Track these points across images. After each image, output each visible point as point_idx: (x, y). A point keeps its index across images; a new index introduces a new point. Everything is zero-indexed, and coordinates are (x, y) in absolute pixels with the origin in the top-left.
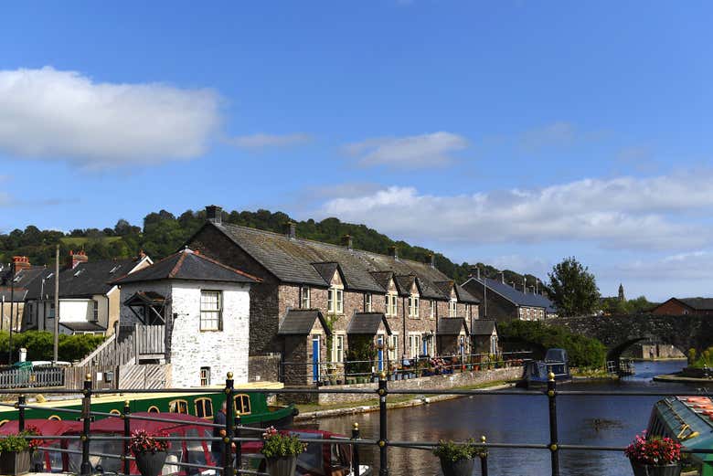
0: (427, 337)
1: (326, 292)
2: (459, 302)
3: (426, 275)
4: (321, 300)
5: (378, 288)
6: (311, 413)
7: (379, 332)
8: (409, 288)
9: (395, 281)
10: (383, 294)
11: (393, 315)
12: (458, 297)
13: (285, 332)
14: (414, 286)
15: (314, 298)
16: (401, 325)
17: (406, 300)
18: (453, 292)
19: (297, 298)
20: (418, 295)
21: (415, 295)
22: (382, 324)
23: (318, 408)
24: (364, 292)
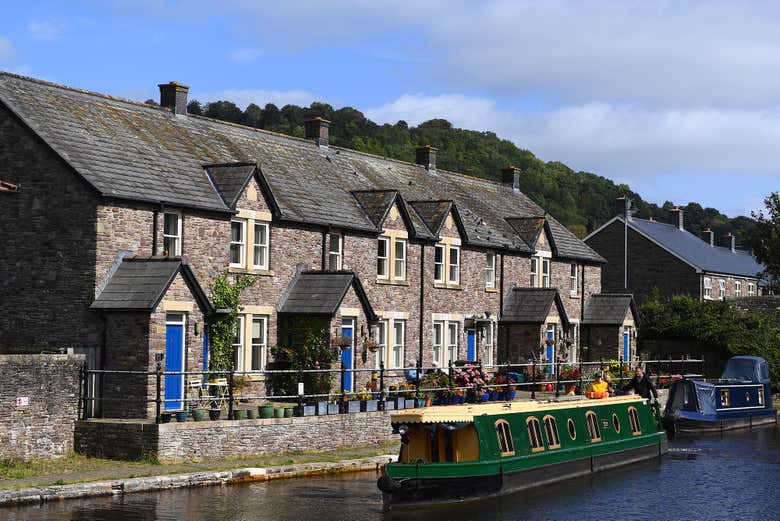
0: (475, 327)
1: (225, 226)
2: (556, 258)
3: (495, 203)
4: (212, 241)
5: (361, 223)
6: (108, 484)
7: (345, 311)
8: (436, 225)
9: (401, 209)
10: (372, 235)
11: (395, 279)
12: (553, 248)
13: (107, 305)
14: (449, 221)
15: (194, 237)
16: (413, 299)
17: (429, 250)
18: (542, 239)
19: (148, 234)
20: (458, 242)
21: (450, 241)
22: (352, 294)
23: (155, 468)
24: (324, 229)
